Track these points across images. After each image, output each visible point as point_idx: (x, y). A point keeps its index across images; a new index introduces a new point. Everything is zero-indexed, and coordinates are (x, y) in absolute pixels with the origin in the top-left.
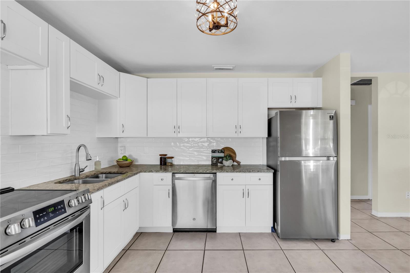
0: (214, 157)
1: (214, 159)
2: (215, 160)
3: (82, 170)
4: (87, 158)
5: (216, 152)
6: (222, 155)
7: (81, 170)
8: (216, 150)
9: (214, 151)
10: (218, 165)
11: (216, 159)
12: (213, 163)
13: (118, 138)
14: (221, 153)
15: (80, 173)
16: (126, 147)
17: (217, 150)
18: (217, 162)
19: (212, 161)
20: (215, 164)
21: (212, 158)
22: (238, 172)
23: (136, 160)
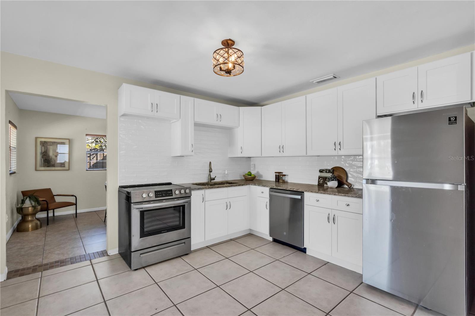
0: (321, 177)
1: (321, 179)
2: (322, 181)
3: (213, 179)
4: (209, 170)
5: (323, 172)
6: (329, 175)
7: (211, 179)
8: (323, 170)
9: (321, 171)
10: (325, 186)
11: (322, 179)
12: (320, 184)
13: (251, 157)
14: (328, 173)
15: (212, 181)
16: (255, 166)
17: (325, 169)
18: (324, 183)
19: (319, 181)
20: (321, 185)
21: (319, 177)
22: (323, 193)
23: (261, 176)
